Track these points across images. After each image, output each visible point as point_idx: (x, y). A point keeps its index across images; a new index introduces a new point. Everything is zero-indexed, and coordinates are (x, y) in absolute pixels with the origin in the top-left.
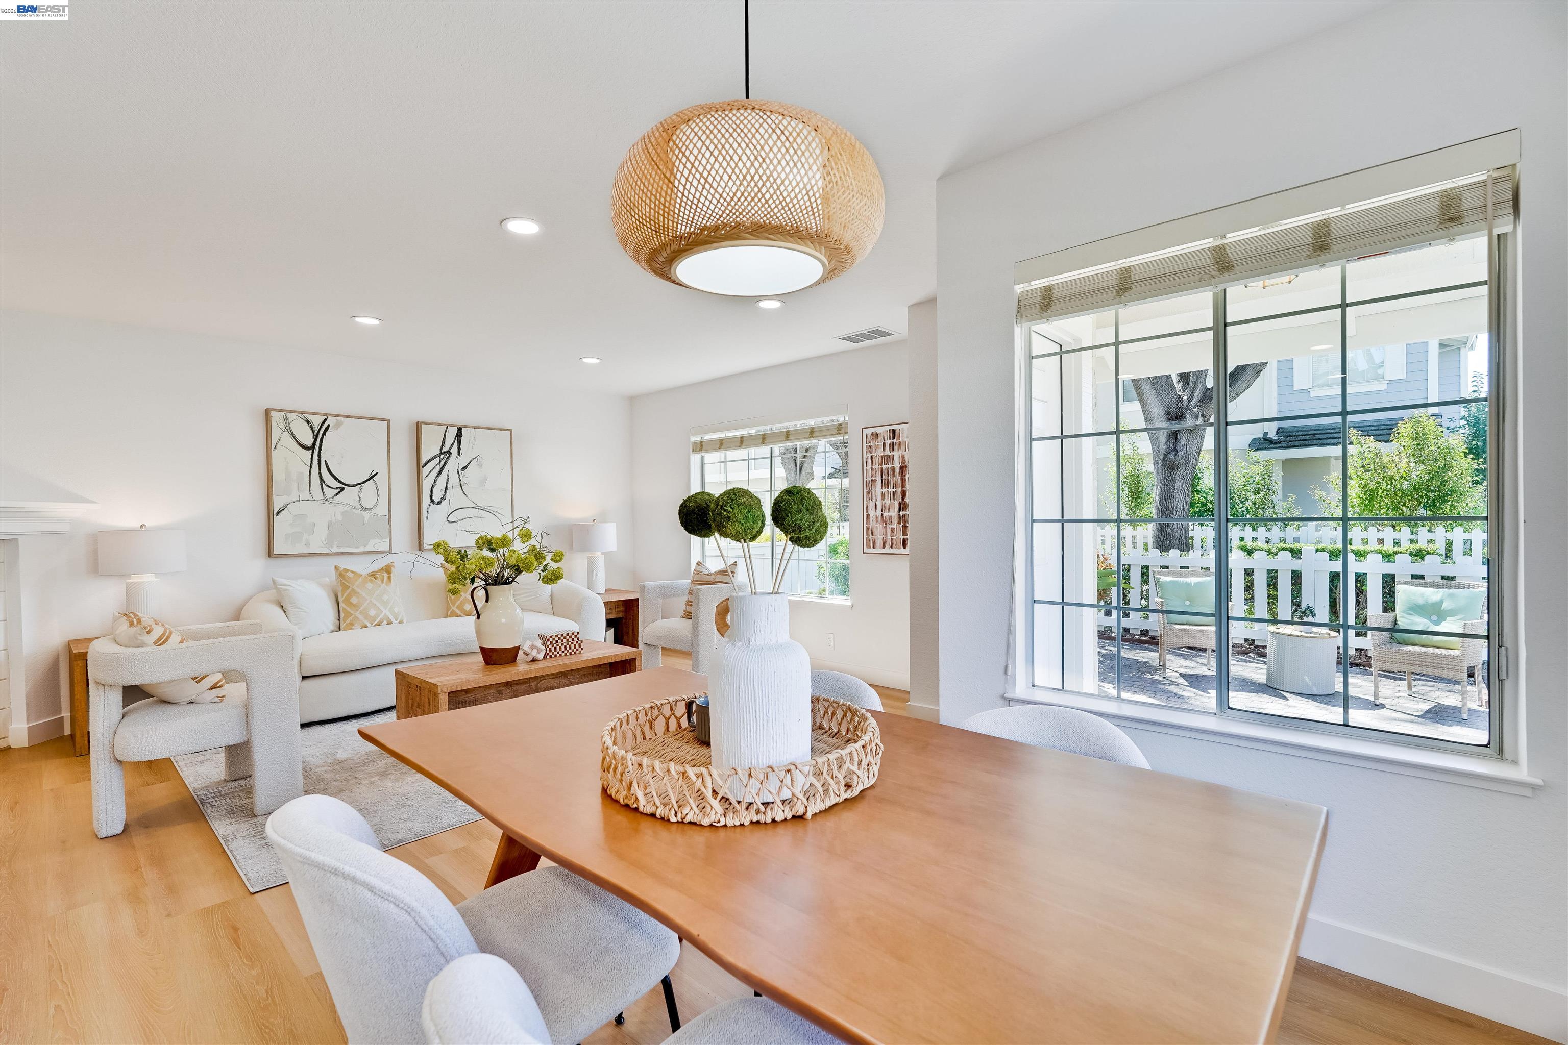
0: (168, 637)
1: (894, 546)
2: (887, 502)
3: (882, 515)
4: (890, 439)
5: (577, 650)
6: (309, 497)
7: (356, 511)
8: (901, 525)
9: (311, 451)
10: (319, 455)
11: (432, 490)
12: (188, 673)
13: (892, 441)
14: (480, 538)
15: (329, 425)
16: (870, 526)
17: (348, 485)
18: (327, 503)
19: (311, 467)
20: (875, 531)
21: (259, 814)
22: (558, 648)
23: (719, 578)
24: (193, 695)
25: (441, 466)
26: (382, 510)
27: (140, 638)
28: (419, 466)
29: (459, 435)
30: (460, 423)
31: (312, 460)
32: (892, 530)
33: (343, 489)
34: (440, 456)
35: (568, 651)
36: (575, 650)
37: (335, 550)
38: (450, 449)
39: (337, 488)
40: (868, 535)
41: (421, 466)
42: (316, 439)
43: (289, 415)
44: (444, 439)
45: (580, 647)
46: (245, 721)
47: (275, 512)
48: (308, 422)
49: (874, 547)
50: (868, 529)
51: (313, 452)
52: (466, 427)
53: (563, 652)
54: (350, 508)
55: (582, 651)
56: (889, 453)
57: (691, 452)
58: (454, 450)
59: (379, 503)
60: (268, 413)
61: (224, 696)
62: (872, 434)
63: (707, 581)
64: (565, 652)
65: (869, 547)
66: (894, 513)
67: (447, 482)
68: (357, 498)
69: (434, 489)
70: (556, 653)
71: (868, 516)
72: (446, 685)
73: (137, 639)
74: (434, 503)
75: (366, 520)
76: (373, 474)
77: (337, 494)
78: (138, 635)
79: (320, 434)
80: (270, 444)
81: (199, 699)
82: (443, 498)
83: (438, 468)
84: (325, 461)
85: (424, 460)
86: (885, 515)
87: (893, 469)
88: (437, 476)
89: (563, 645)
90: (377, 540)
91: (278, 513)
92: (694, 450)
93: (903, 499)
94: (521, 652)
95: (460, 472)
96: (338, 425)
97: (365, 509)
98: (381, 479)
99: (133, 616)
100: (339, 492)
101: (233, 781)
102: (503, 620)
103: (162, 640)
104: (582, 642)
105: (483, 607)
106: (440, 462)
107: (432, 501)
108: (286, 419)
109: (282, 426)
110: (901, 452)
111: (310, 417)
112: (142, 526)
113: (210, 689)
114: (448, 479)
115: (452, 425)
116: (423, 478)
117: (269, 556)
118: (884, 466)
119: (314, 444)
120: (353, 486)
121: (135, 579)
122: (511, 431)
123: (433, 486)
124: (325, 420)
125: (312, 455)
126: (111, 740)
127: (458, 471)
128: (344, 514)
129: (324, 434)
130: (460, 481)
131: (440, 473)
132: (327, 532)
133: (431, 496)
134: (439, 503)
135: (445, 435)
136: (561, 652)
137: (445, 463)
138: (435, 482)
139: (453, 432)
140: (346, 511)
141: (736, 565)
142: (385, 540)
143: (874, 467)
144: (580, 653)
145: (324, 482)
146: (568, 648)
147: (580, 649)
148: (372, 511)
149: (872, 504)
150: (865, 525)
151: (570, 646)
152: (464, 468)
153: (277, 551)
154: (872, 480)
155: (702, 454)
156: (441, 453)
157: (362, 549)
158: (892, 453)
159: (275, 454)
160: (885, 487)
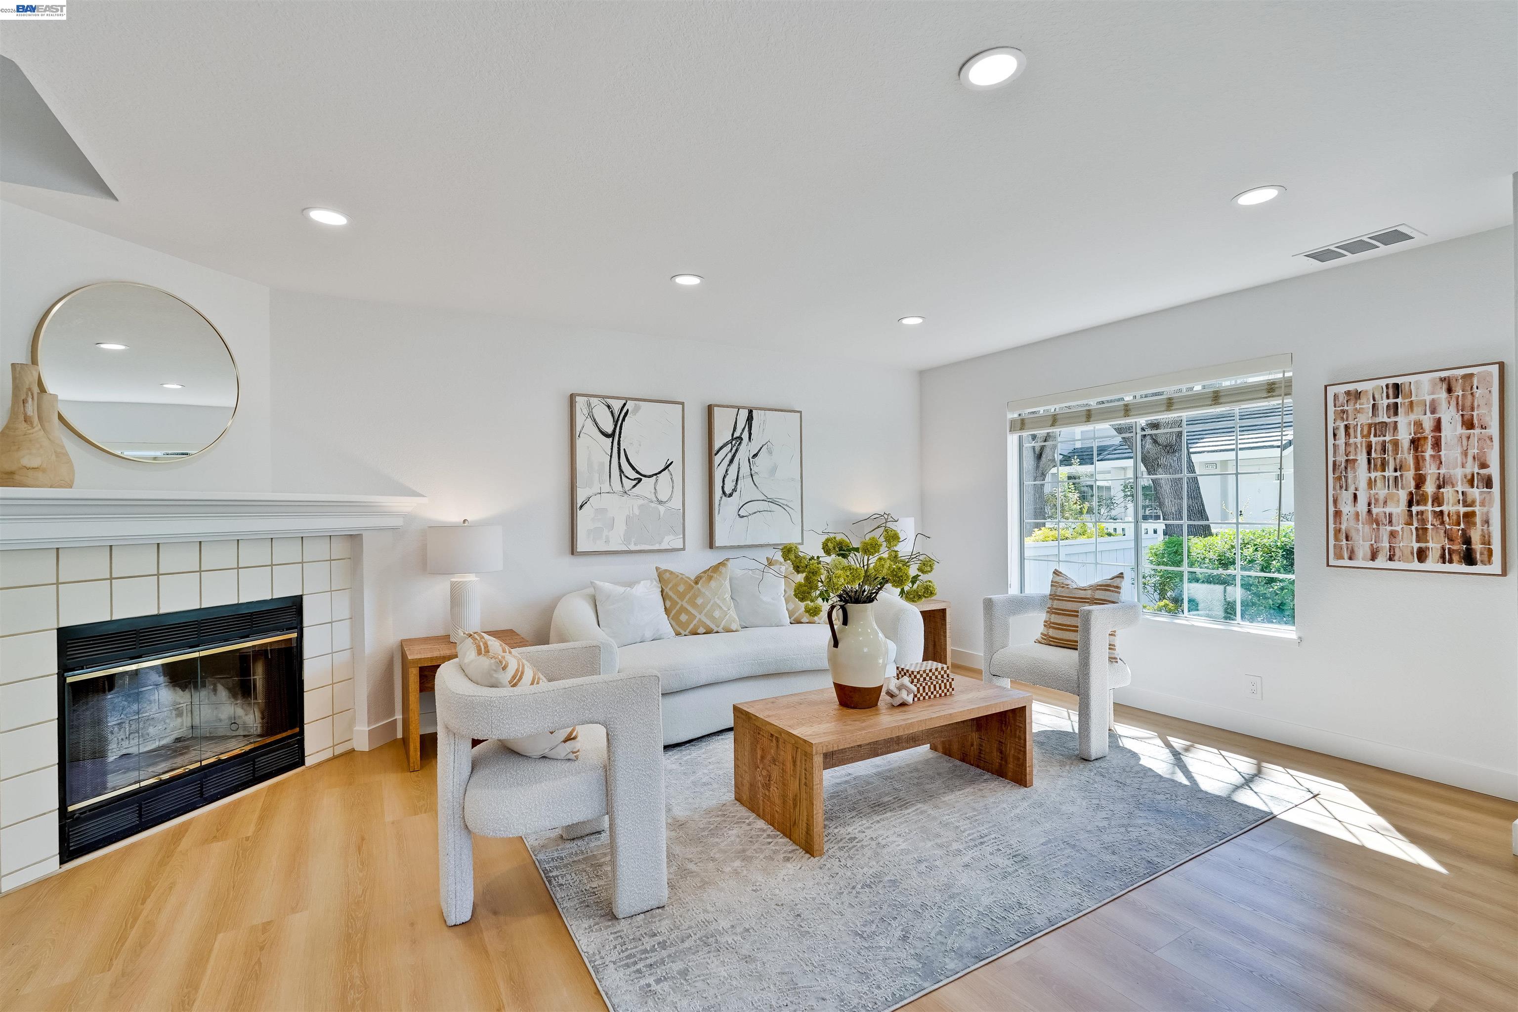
0: (522, 673)
1: (1396, 558)
2: (1381, 492)
3: (1369, 511)
4: (1388, 397)
5: (948, 690)
6: (609, 490)
7: (653, 505)
8: (1413, 528)
9: (611, 439)
10: (619, 444)
11: (723, 481)
12: (548, 726)
13: (1392, 401)
14: (828, 540)
15: (628, 410)
16: (1343, 527)
17: (645, 476)
18: (626, 496)
19: (611, 456)
20: (1353, 534)
21: (621, 916)
22: (927, 687)
23: (1099, 595)
24: (546, 749)
25: (732, 454)
26: (676, 503)
27: (495, 675)
28: (711, 453)
29: (750, 419)
30: (751, 404)
31: (612, 449)
32: (1393, 534)
33: (640, 480)
34: (731, 443)
35: (938, 692)
36: (945, 691)
37: (633, 548)
38: (741, 434)
39: (635, 479)
40: (1337, 539)
41: (713, 454)
42: (616, 426)
43: (592, 400)
44: (736, 423)
45: (951, 686)
46: (604, 788)
47: (579, 506)
48: (609, 407)
49: (1350, 558)
50: (1338, 531)
51: (613, 440)
52: (756, 409)
53: (932, 693)
54: (646, 501)
55: (953, 692)
56: (1386, 419)
57: (1008, 431)
58: (745, 436)
59: (674, 495)
60: (572, 397)
61: (578, 751)
62: (1348, 393)
63: (1082, 598)
64: (935, 693)
65: (1339, 556)
66: (1398, 508)
67: (738, 472)
68: (653, 491)
69: (726, 480)
70: (924, 694)
71: (1338, 514)
72: (821, 743)
73: (491, 676)
74: (725, 496)
75: (662, 513)
76: (668, 463)
77: (634, 486)
78: (493, 672)
79: (619, 420)
80: (574, 432)
81: (552, 754)
82: (735, 490)
83: (730, 456)
84: (624, 449)
85: (717, 446)
86: (1375, 511)
87: (1396, 444)
88: (729, 465)
89: (932, 683)
90: (672, 537)
91: (581, 507)
92: (1012, 429)
93: (1418, 487)
94: (883, 693)
95: (751, 460)
96: (637, 409)
97: (660, 502)
98: (676, 469)
99: (479, 639)
100: (637, 484)
101: (571, 840)
102: (866, 650)
103: (517, 678)
104: (953, 680)
105: (841, 631)
106: (731, 449)
107: (724, 492)
108: (589, 405)
109: (586, 412)
110: (1413, 417)
111: (610, 401)
112: (465, 521)
113: (565, 741)
114: (739, 468)
115: (744, 408)
116: (716, 467)
117: (573, 554)
118: (1373, 439)
119: (614, 431)
120: (650, 476)
121: (456, 579)
122: (800, 412)
123: (725, 477)
124: (625, 404)
125: (612, 443)
126: (461, 801)
127: (749, 460)
128: (641, 507)
129: (624, 420)
130: (751, 470)
131: (731, 461)
132: (625, 528)
133: (723, 487)
134: (731, 495)
135: (736, 418)
136: (930, 694)
137: (737, 450)
138: (726, 471)
139: (744, 414)
140: (642, 505)
141: (1123, 577)
142: (679, 537)
143: (1352, 441)
144: (951, 695)
145: (623, 473)
146: (938, 689)
147: (950, 690)
148: (668, 504)
149: (1346, 496)
150: (1332, 526)
151: (940, 685)
152: (755, 456)
153: (580, 547)
154: (1347, 461)
155: (1020, 434)
156: (733, 439)
157: (656, 547)
158: (1393, 419)
159: (579, 443)
160: (1376, 469)
